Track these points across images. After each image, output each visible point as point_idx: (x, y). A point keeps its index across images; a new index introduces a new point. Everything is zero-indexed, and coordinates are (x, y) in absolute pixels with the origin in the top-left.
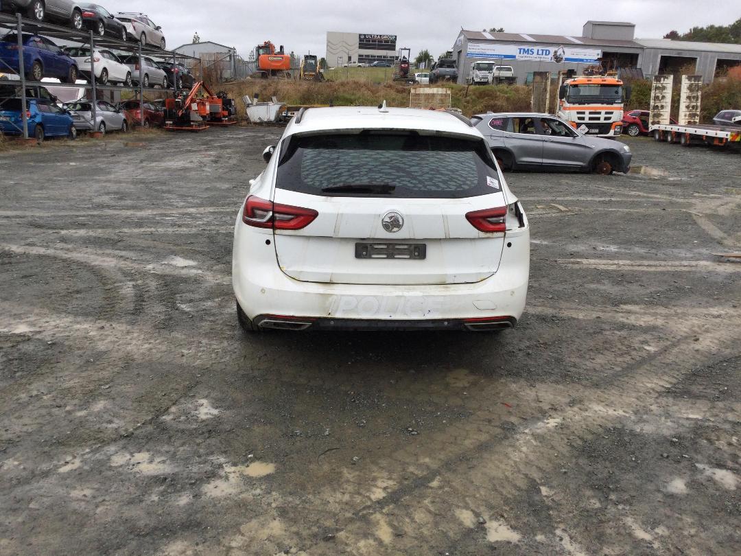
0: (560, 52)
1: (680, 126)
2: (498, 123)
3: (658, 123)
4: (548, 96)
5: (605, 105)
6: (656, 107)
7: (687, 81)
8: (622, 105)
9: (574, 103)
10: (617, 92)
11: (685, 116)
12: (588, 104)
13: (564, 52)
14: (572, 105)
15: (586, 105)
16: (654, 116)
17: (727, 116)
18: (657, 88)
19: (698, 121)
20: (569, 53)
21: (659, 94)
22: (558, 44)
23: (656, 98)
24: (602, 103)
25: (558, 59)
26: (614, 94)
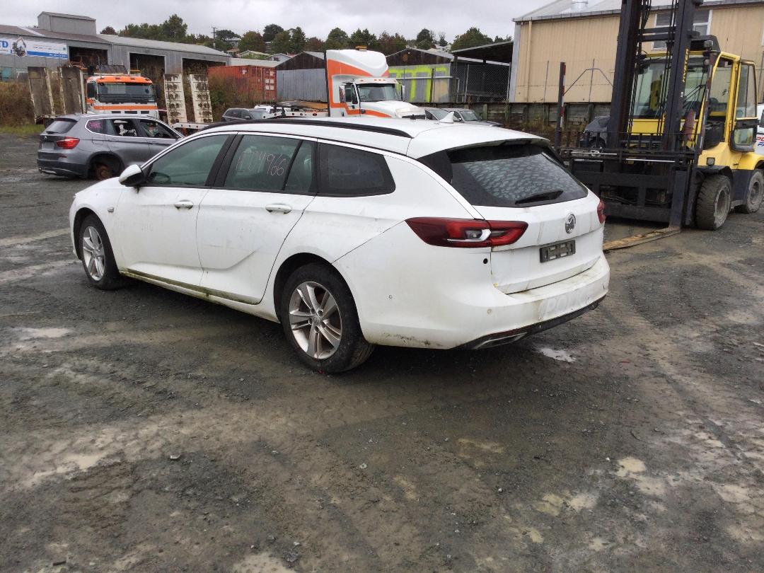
0: (20, 44)
1: (197, 123)
2: (97, 125)
3: (178, 121)
4: (50, 94)
5: (139, 105)
6: (172, 106)
7: (195, 80)
8: (156, 104)
9: (107, 103)
10: (147, 91)
11: (200, 114)
12: (122, 103)
13: (24, 44)
14: (104, 105)
15: (120, 105)
16: (173, 114)
17: (235, 113)
18: (169, 87)
19: (212, 119)
20: (31, 46)
21: (172, 93)
22: (16, 36)
23: (170, 97)
24: (136, 103)
25: (20, 52)
26: (145, 93)
